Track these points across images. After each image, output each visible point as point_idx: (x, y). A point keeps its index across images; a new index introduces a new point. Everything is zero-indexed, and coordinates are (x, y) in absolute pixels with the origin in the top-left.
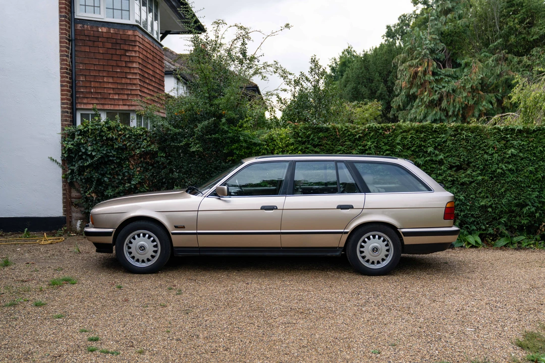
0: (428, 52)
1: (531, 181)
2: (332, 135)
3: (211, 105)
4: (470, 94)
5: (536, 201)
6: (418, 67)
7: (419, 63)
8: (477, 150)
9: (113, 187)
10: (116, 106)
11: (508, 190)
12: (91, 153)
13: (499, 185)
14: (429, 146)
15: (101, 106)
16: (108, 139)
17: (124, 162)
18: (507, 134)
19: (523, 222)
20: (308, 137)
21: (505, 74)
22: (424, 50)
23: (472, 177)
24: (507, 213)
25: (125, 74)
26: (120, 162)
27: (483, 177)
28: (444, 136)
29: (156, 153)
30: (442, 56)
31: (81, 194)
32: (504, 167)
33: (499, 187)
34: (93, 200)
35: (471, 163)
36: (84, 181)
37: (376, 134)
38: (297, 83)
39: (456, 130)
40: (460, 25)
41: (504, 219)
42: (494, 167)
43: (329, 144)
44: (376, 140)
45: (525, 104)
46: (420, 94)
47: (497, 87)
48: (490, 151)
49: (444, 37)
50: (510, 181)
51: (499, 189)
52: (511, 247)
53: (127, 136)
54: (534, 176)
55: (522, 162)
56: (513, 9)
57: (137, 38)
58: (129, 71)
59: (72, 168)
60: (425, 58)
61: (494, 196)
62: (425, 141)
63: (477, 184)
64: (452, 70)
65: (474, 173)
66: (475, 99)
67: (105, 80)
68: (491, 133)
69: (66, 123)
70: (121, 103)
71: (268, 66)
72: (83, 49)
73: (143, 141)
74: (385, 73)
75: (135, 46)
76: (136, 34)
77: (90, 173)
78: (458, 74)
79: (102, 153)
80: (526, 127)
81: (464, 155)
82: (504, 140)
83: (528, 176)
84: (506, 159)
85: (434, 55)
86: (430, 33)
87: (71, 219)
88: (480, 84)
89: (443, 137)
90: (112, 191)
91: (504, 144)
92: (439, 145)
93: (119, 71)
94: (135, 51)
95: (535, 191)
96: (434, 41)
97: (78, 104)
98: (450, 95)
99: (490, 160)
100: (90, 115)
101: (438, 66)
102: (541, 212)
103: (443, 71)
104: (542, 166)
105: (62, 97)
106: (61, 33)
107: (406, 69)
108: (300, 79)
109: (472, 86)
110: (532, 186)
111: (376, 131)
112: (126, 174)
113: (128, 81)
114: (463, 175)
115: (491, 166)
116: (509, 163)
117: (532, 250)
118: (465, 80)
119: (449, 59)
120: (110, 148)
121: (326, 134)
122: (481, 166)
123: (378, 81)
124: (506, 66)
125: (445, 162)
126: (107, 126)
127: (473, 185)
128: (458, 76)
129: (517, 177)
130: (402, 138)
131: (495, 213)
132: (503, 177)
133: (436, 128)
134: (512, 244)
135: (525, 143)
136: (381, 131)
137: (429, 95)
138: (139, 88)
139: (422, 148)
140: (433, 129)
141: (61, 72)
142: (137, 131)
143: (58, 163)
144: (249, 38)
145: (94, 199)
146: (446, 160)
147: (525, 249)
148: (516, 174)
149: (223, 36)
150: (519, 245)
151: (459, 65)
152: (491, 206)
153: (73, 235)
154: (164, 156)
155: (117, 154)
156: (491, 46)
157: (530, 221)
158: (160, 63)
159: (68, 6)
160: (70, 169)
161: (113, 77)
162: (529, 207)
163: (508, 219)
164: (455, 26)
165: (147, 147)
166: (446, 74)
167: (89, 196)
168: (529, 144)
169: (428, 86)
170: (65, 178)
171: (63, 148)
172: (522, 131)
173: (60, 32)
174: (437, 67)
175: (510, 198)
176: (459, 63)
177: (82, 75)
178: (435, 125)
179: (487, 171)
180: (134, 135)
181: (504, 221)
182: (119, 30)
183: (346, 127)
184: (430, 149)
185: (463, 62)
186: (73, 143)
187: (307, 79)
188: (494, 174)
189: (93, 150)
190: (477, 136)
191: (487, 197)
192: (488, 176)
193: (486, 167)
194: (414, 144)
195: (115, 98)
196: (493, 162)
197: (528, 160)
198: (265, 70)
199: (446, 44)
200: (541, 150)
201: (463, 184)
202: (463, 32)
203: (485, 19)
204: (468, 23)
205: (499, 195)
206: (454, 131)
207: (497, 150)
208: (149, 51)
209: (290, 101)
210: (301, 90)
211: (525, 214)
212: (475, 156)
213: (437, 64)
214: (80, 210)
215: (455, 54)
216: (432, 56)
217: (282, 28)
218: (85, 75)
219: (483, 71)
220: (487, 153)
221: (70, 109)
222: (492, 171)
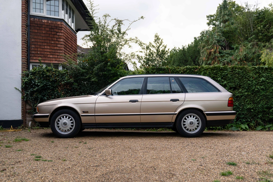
0: (216, 42)
2: (167, 72)
4: (239, 63)
6: (211, 49)
7: (212, 47)
8: (244, 79)
10: (51, 61)
11: (262, 100)
12: (38, 84)
13: (257, 97)
14: (218, 77)
15: (43, 61)
16: (47, 76)
17: (55, 89)
18: (260, 70)
19: (270, 117)
20: (154, 73)
21: (257, 52)
22: (214, 40)
23: (242, 93)
24: (262, 113)
25: (56, 44)
26: (53, 89)
27: (248, 93)
28: (226, 71)
29: (73, 83)
30: (224, 44)
31: (32, 106)
32: (259, 87)
35: (241, 86)
36: (33, 99)
38: (148, 48)
39: (233, 69)
40: (232, 28)
41: (260, 116)
42: (254, 87)
45: (268, 62)
46: (213, 64)
47: (253, 59)
48: (251, 79)
49: (224, 34)
50: (263, 95)
51: (257, 99)
52: (265, 130)
53: (57, 74)
55: (268, 84)
56: (260, 20)
57: (63, 26)
58: (58, 43)
59: (27, 92)
60: (215, 44)
61: (254, 103)
62: (216, 75)
63: (245, 97)
64: (230, 51)
65: (243, 91)
66: (242, 65)
67: (46, 47)
68: (251, 70)
69: (24, 69)
70: (54, 59)
71: (132, 39)
72: (34, 31)
73: (66, 77)
75: (62, 30)
76: (62, 24)
77: (37, 95)
78: (232, 53)
79: (43, 84)
80: (269, 67)
81: (237, 82)
82: (258, 74)
84: (260, 83)
85: (219, 43)
86: (217, 32)
87: (26, 121)
88: (244, 57)
89: (226, 73)
91: (258, 76)
92: (223, 77)
93: (53, 42)
94: (62, 33)
96: (219, 36)
97: (31, 60)
98: (229, 64)
99: (251, 84)
100: (37, 66)
103: (225, 51)
105: (22, 55)
106: (22, 22)
107: (205, 50)
108: (149, 46)
109: (240, 59)
111: (190, 70)
112: (56, 95)
113: (58, 48)
114: (237, 92)
115: (252, 87)
116: (261, 85)
118: (236, 55)
119: (227, 45)
120: (48, 81)
121: (164, 72)
122: (246, 87)
124: (257, 48)
125: (227, 85)
126: (46, 69)
127: (243, 97)
129: (266, 93)
130: (204, 73)
131: (255, 112)
132: (258, 93)
133: (222, 68)
134: (265, 129)
135: (269, 75)
136: (192, 70)
137: (218, 64)
138: (63, 52)
139: (215, 78)
141: (22, 42)
142: (62, 72)
143: (19, 91)
144: (122, 24)
146: (228, 84)
147: (272, 131)
148: (265, 91)
150: (269, 129)
151: (233, 49)
152: (253, 109)
153: (27, 129)
154: (77, 85)
155: (52, 84)
156: (249, 39)
158: (75, 42)
159: (26, 8)
160: (26, 93)
161: (50, 46)
163: (262, 115)
164: (230, 28)
165: (68, 80)
166: (226, 53)
168: (271, 75)
169: (217, 59)
170: (23, 98)
171: (23, 82)
172: (267, 68)
173: (22, 21)
174: (221, 49)
175: (263, 104)
176: (233, 48)
177: (33, 44)
178: (221, 66)
179: (250, 90)
180: (61, 74)
181: (261, 117)
182: (53, 21)
183: (174, 68)
184: (219, 79)
185: (235, 47)
186: (28, 78)
187: (153, 46)
188: (254, 91)
190: (244, 71)
191: (251, 104)
192: (250, 93)
193: (249, 88)
196: (253, 85)
197: (271, 84)
198: (131, 42)
199: (226, 38)
201: (237, 97)
202: (234, 31)
203: (245, 26)
204: (236, 27)
205: (257, 102)
206: (231, 69)
207: (255, 79)
208: (69, 34)
209: (144, 58)
210: (150, 52)
211: (271, 112)
212: (243, 82)
213: (221, 48)
214: (31, 116)
215: (230, 43)
216: (218, 44)
217: (140, 19)
218: (35, 45)
219: (245, 51)
220: (249, 80)
221: (26, 62)
222: (252, 90)
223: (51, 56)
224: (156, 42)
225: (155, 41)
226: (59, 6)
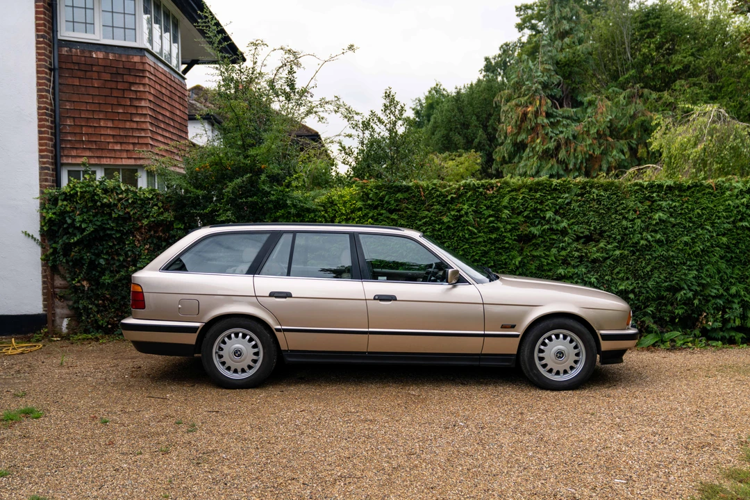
0: (540, 87)
1: (686, 255)
2: (414, 196)
3: (246, 157)
4: (595, 141)
5: (694, 283)
6: (527, 107)
7: (528, 101)
8: (613, 214)
9: (111, 272)
10: (117, 160)
11: (656, 268)
12: (81, 225)
13: (644, 262)
14: (547, 210)
15: (96, 159)
16: (103, 205)
17: (127, 237)
18: (653, 192)
19: (677, 311)
20: (382, 199)
21: (640, 115)
22: (535, 84)
23: (607, 251)
24: (656, 301)
25: (129, 116)
26: (121, 237)
27: (621, 252)
28: (567, 195)
29: (171, 223)
30: (557, 92)
31: (68, 282)
32: (649, 237)
33: (643, 264)
34: (84, 290)
35: (605, 232)
36: (71, 263)
37: (475, 194)
38: (366, 125)
39: (584, 187)
40: (580, 52)
41: (651, 309)
42: (637, 237)
43: (410, 209)
44: (475, 202)
45: (669, 152)
46: (531, 142)
47: (631, 131)
48: (631, 216)
49: (560, 68)
50: (659, 256)
51: (644, 268)
52: (662, 346)
53: (130, 201)
54: (690, 249)
55: (674, 230)
56: (648, 31)
57: (147, 67)
58: (135, 112)
59: (54, 245)
60: (536, 94)
61: (636, 277)
62: (541, 203)
63: (613, 261)
64: (572, 110)
65: (610, 246)
66: (603, 147)
67: (102, 124)
68: (630, 190)
69: (47, 184)
70: (125, 155)
71: (327, 103)
72: (70, 81)
73: (152, 208)
74: (484, 116)
75: (145, 77)
76: (144, 61)
77: (79, 252)
78: (579, 115)
79: (95, 224)
80: (678, 183)
81: (595, 222)
82: (649, 200)
83: (682, 250)
84: (652, 227)
85: (548, 91)
86: (542, 63)
87: (54, 317)
88: (608, 127)
89: (566, 198)
90: (110, 277)
91: (649, 206)
92: (560, 208)
93: (121, 111)
94: (144, 85)
95: (692, 270)
96: (547, 72)
97: (64, 158)
98: (570, 143)
99: (630, 227)
100: (81, 173)
101: (554, 105)
102: (701, 298)
103: (560, 111)
104: (701, 234)
105: (41, 148)
106: (38, 60)
107: (512, 109)
108: (369, 120)
109: (598, 131)
110: (688, 263)
111: (475, 190)
112: (130, 253)
113: (135, 126)
114: (595, 249)
115: (631, 236)
116: (656, 232)
117: (690, 350)
118: (589, 122)
119: (567, 95)
120: (107, 217)
121: (406, 195)
122: (618, 237)
123: (476, 126)
124: (641, 104)
125: (570, 231)
126: (102, 186)
127: (608, 262)
128: (579, 118)
129: (668, 250)
130: (510, 199)
131: (638, 300)
132: (648, 251)
133: (556, 185)
134: (663, 342)
135: (677, 204)
136: (481, 190)
137: (543, 142)
138: (150, 135)
139: (538, 212)
140: (553, 187)
141: (38, 113)
142: (144, 194)
143: (35, 240)
144: (298, 65)
145: (86, 289)
146: (571, 229)
147: (680, 349)
148: (666, 247)
149: (265, 63)
150: (672, 344)
151: (580, 104)
152: (633, 291)
153: (55, 339)
154: (182, 227)
155: (117, 226)
156: (621, 79)
157: (686, 310)
158: (181, 101)
159: (48, 22)
160: (52, 248)
161: (112, 120)
162: (685, 292)
163: (657, 309)
164: (574, 53)
165: (158, 215)
166: (564, 115)
167: (79, 284)
168: (683, 205)
169: (541, 132)
170: (45, 260)
171: (43, 218)
172: (672, 187)
173: (37, 58)
174: (552, 106)
175: (658, 280)
176: (581, 102)
177: (70, 117)
178: (555, 181)
179: (627, 242)
180: (141, 200)
181: (651, 311)
182: (120, 55)
183: (434, 184)
184: (549, 214)
185: (586, 100)
186: (55, 211)
187: (380, 121)
188: (636, 247)
189: (84, 221)
190: (612, 195)
191: (628, 279)
192: (628, 250)
193: (626, 237)
194: (527, 207)
195: (116, 148)
196: (635, 230)
197: (682, 228)
198: (322, 109)
199: (563, 76)
200: (698, 213)
201: (594, 261)
202: (585, 61)
203: (612, 45)
204: (590, 50)
205: (644, 275)
206: (581, 188)
207: (640, 214)
208: (164, 85)
209: (356, 151)
210: (371, 135)
211: (680, 300)
212: (610, 223)
213: (552, 101)
214: (68, 305)
215: (573, 90)
216: (545, 92)
217: (344, 51)
218: (74, 117)
219: (612, 111)
220: (626, 219)
221: (52, 165)
222: (633, 243)
223: (118, 147)
224: (388, 111)
225: (385, 110)
226: (135, 15)
